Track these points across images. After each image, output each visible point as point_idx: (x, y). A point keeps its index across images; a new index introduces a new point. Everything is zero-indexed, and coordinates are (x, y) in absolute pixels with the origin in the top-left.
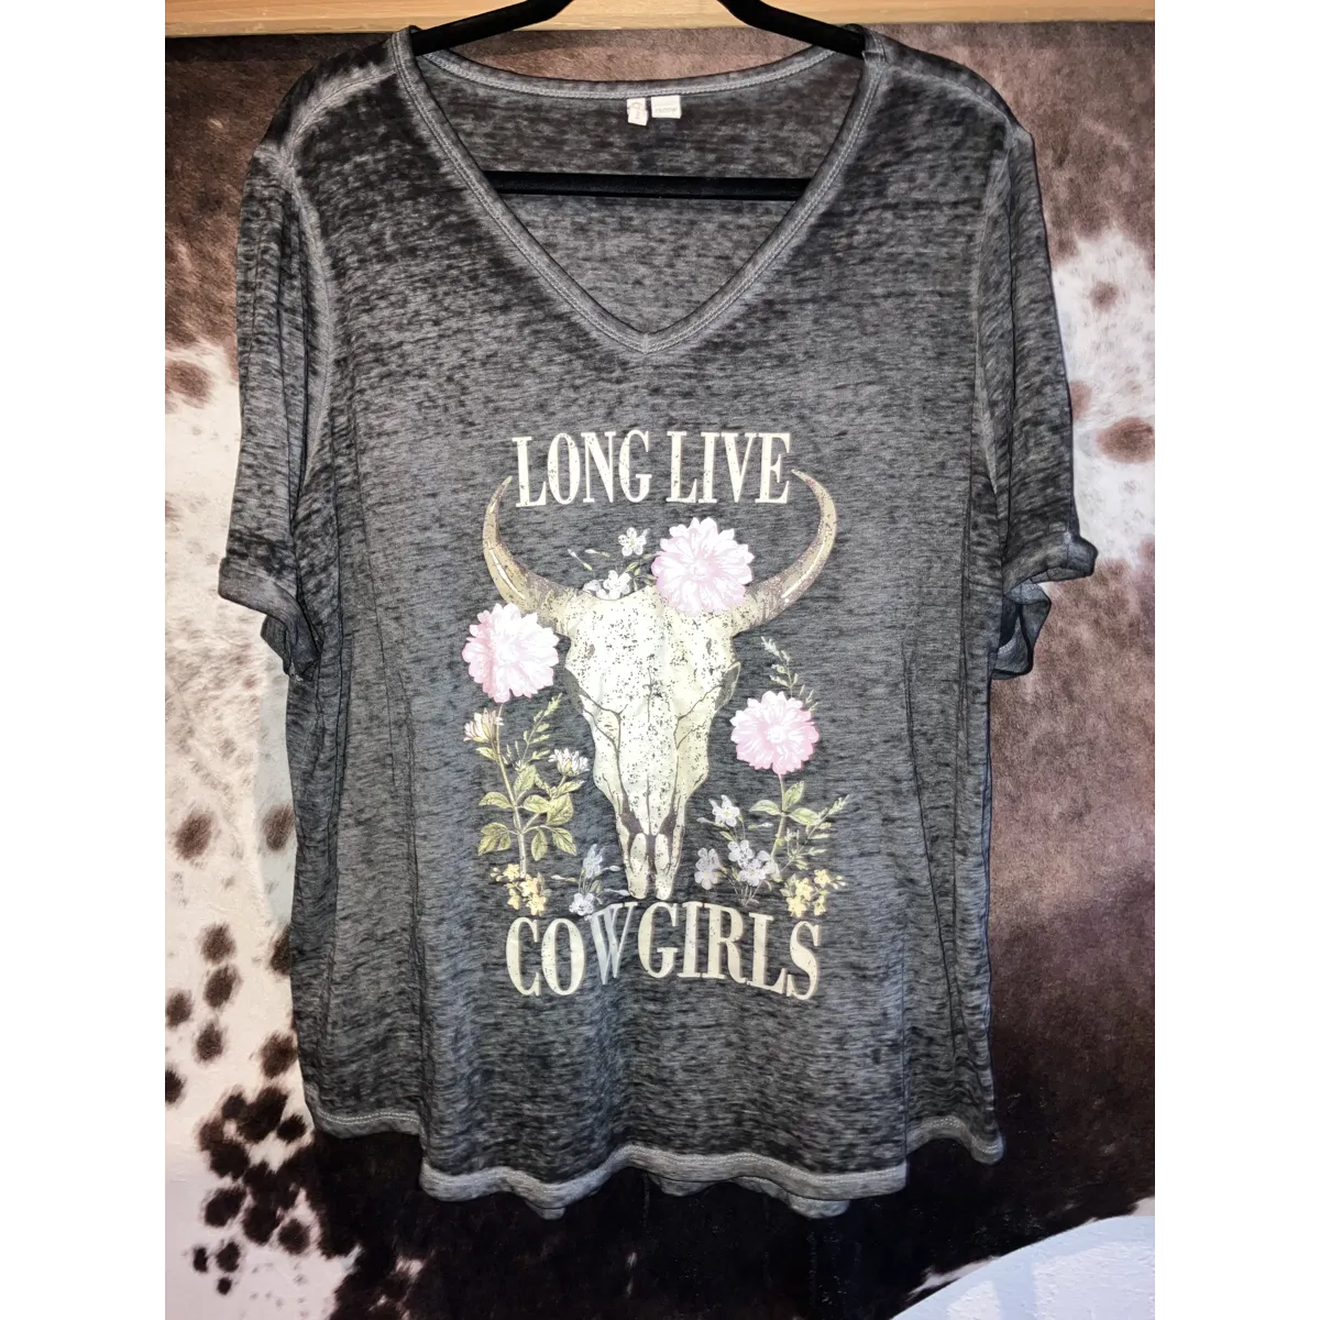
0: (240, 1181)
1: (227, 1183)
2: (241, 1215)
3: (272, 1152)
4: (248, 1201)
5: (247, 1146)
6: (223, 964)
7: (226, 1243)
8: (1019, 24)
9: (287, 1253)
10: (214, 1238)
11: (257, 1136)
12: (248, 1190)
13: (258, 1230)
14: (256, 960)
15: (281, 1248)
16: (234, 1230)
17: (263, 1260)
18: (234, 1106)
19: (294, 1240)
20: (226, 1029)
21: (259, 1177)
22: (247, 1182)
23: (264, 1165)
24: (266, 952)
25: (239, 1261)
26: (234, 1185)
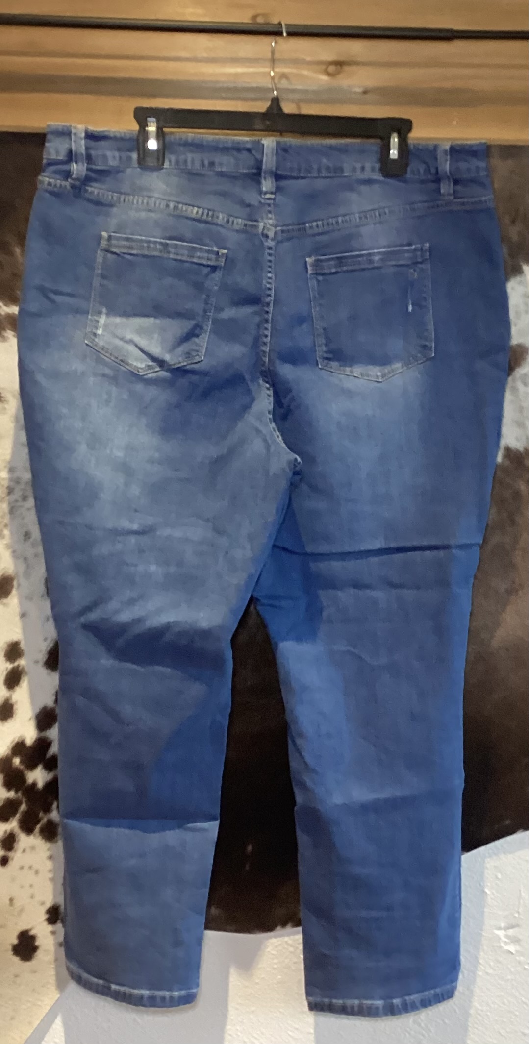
0: (20, 794)
1: (11, 794)
2: (18, 816)
3: (38, 776)
4: (23, 807)
5: (26, 772)
6: (16, 664)
7: (8, 832)
9: (43, 841)
10: (1, 830)
11: (32, 766)
12: (24, 800)
13: (27, 827)
14: (37, 662)
15: (40, 838)
16: (13, 825)
17: (29, 845)
18: (19, 747)
19: (50, 833)
20: (16, 702)
21: (30, 791)
22: (23, 794)
23: (34, 784)
24: (42, 656)
25: (15, 844)
26: (15, 796)
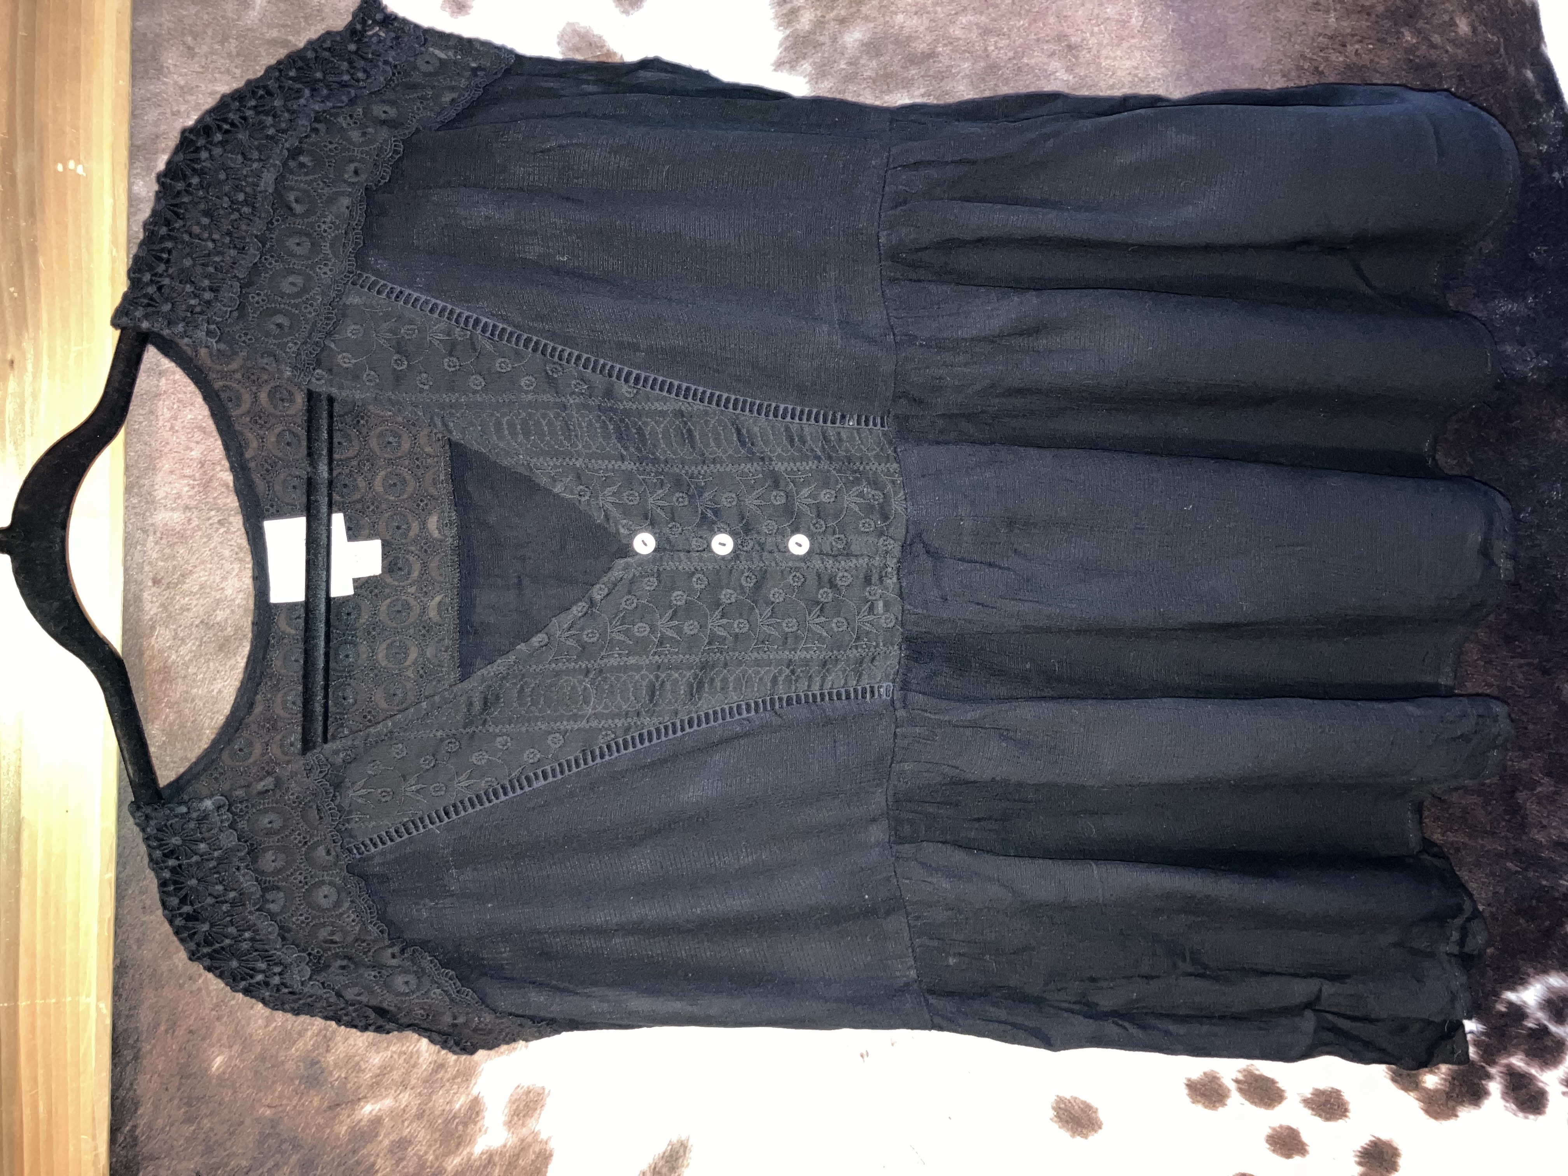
0: (1493, 1071)
1: (1495, 1087)
4: (1518, 1061)
6: (1231, 1085)
8: (133, 94)
12: (1504, 1061)
16: (1551, 1080)
20: (1309, 1087)
22: (1492, 1063)
26: (1498, 1079)
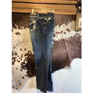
3: (24, 65)
8: (60, 14)
10: (21, 69)
11: (23, 64)
13: (23, 68)
16: (22, 68)
17: (23, 70)
18: (22, 62)
19: (25, 69)
20: (22, 59)
21: (23, 66)
24: (24, 55)
